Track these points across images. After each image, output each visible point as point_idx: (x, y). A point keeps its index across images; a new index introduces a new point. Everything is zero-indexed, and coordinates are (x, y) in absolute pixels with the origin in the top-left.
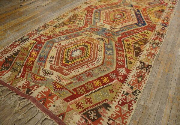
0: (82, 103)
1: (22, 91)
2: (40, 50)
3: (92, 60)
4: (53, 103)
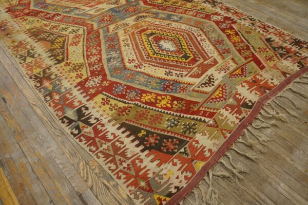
3: (189, 35)
4: (268, 80)
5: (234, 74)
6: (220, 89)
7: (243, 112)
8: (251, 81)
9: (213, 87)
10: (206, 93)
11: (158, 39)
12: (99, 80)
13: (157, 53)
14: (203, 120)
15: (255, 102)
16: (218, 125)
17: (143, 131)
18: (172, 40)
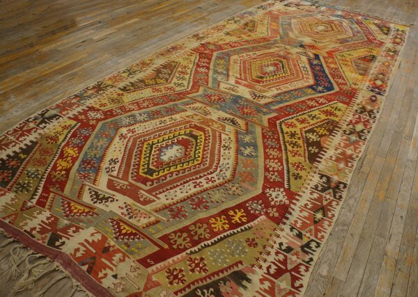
0: (181, 271)
1: (38, 240)
2: (85, 143)
4: (112, 270)
6: (87, 210)
10: (79, 196)
12: (98, 117)
14: (35, 197)
15: (61, 249)
17: (25, 156)
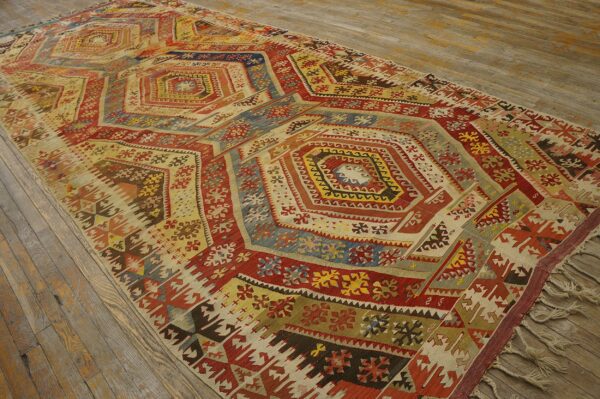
1: (518, 296)
3: (391, 150)
4: (552, 223)
5: (484, 217)
6: (461, 250)
7: (511, 291)
8: (519, 228)
9: (446, 247)
10: (434, 261)
11: (334, 164)
12: (229, 251)
13: (335, 192)
14: (432, 314)
15: (531, 269)
16: (462, 323)
17: (319, 346)
18: (360, 163)
